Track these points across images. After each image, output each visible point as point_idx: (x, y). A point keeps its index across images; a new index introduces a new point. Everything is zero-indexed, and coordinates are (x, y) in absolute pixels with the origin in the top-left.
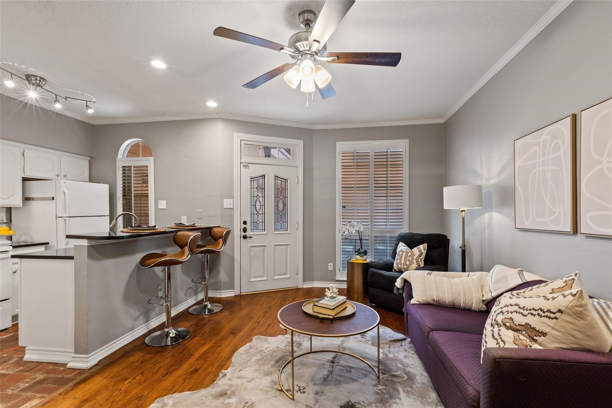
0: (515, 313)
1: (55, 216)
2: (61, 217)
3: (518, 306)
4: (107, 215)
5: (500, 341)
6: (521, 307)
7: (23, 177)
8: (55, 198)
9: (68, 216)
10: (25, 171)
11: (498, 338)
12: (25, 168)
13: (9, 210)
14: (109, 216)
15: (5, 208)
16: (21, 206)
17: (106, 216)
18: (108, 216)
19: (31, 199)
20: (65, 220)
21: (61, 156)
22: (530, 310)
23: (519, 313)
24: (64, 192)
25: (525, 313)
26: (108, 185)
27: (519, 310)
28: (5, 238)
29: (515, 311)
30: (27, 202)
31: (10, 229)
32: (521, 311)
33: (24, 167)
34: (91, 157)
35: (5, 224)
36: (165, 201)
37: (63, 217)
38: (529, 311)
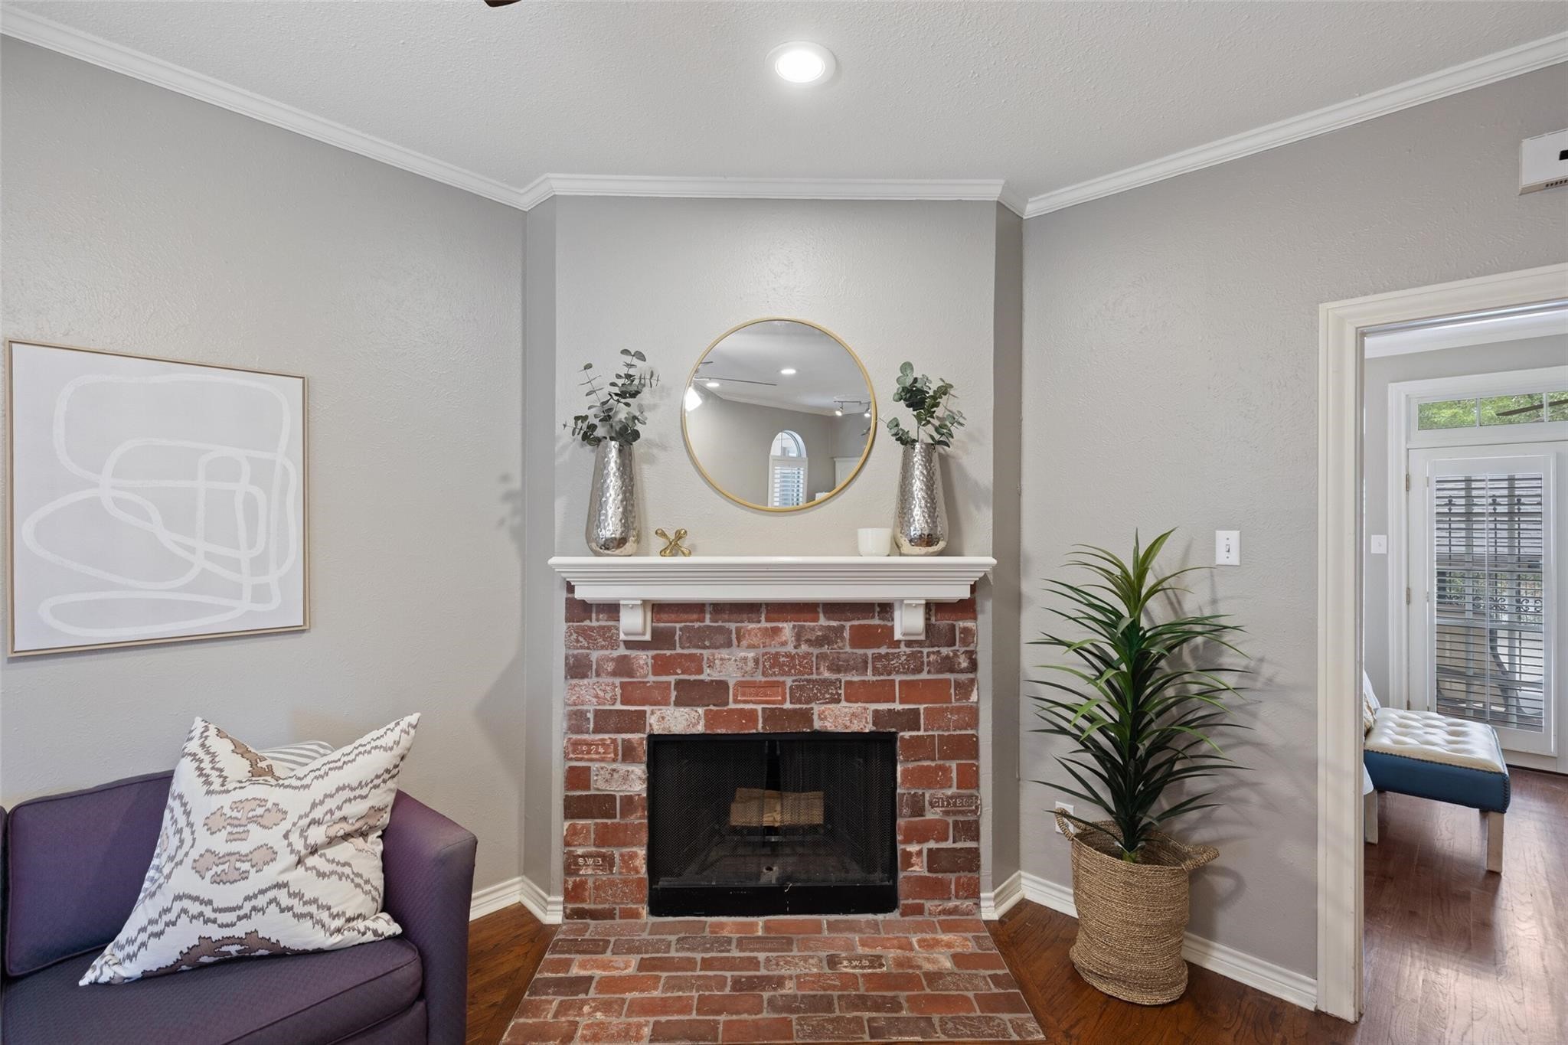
0: (348, 804)
3: (348, 789)
5: (340, 869)
6: (353, 786)
11: (334, 867)
22: (372, 781)
23: (355, 798)
25: (364, 791)
27: (352, 795)
29: (345, 802)
32: (357, 792)
38: (371, 785)
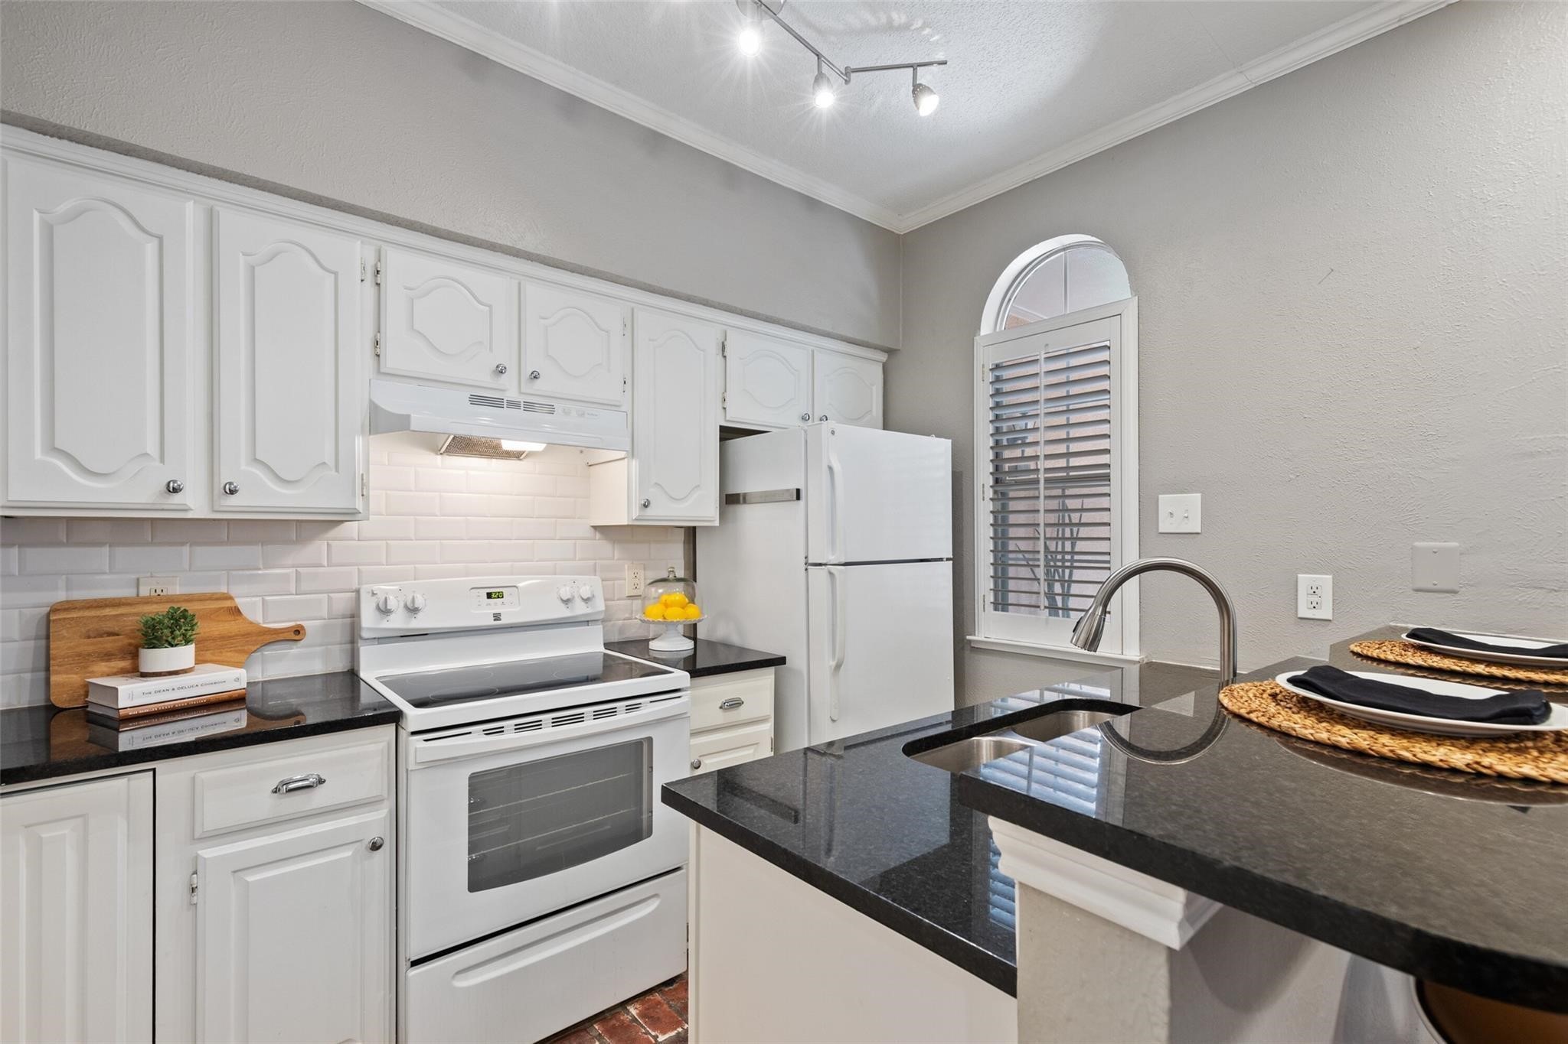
1: (804, 561)
2: (820, 565)
4: (945, 556)
7: (722, 424)
8: (803, 494)
9: (843, 561)
10: (727, 405)
12: (728, 396)
13: (691, 533)
14: (951, 562)
15: (683, 529)
16: (717, 523)
17: (941, 560)
18: (948, 559)
19: (741, 498)
20: (831, 573)
21: (813, 351)
24: (830, 468)
26: (949, 442)
28: (681, 628)
30: (732, 508)
31: (692, 601)
33: (726, 391)
34: (890, 352)
35: (682, 584)
36: (1196, 498)
37: (825, 565)
